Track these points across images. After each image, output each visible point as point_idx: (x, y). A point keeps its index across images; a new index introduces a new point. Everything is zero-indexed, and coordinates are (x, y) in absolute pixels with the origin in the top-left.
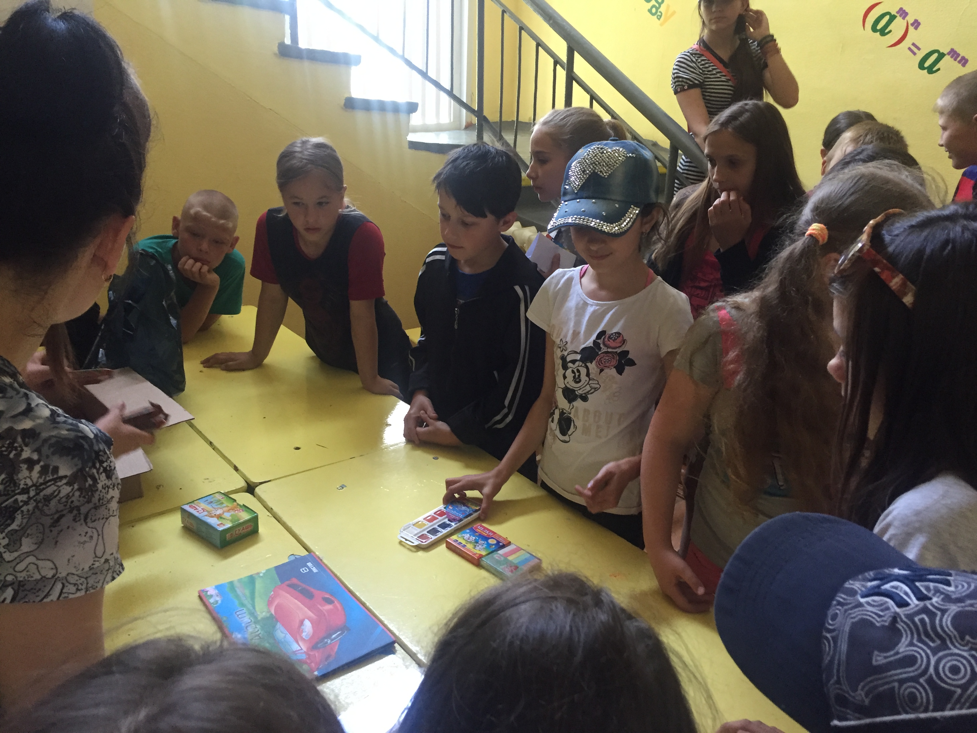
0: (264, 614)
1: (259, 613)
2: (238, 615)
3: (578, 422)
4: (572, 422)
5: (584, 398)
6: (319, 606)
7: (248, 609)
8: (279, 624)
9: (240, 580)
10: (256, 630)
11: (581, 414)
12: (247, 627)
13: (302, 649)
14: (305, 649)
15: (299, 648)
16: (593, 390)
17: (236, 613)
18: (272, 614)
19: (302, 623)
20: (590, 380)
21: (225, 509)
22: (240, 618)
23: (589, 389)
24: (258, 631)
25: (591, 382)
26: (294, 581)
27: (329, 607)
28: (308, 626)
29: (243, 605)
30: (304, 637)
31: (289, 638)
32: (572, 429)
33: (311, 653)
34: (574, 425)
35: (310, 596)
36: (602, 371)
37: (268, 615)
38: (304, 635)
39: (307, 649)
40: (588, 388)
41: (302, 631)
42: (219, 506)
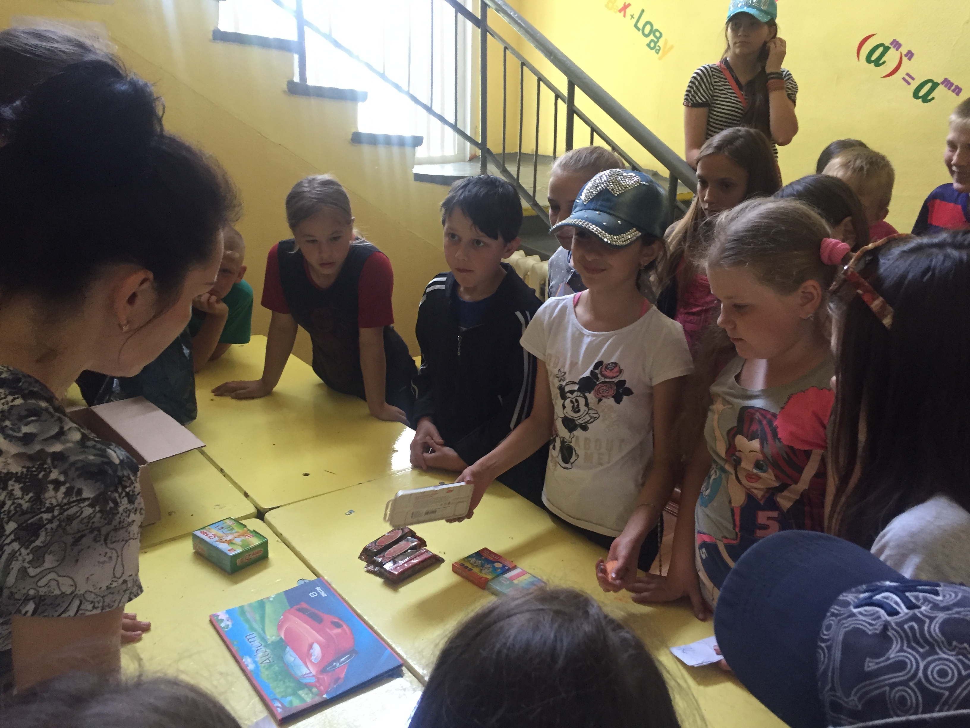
0: (274, 638)
1: (268, 637)
2: (248, 639)
3: (579, 449)
4: (574, 451)
5: (584, 428)
6: (328, 630)
7: (259, 634)
8: (288, 649)
9: (250, 605)
10: (266, 653)
11: (582, 442)
12: (257, 651)
13: (311, 673)
14: (314, 672)
15: (308, 672)
16: (592, 420)
17: (246, 637)
18: (281, 639)
19: (311, 646)
20: (589, 410)
21: (235, 535)
22: (250, 642)
23: (589, 418)
24: (268, 655)
25: (590, 412)
26: (304, 605)
27: (338, 631)
28: (317, 650)
29: (252, 629)
30: (313, 661)
31: (299, 662)
32: (574, 458)
33: (321, 677)
34: (576, 453)
35: (320, 620)
36: (600, 400)
37: (278, 639)
38: (313, 658)
39: (317, 672)
40: (587, 418)
41: (311, 654)
42: (230, 532)
